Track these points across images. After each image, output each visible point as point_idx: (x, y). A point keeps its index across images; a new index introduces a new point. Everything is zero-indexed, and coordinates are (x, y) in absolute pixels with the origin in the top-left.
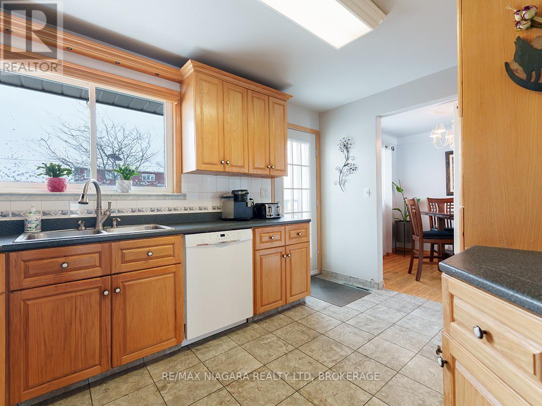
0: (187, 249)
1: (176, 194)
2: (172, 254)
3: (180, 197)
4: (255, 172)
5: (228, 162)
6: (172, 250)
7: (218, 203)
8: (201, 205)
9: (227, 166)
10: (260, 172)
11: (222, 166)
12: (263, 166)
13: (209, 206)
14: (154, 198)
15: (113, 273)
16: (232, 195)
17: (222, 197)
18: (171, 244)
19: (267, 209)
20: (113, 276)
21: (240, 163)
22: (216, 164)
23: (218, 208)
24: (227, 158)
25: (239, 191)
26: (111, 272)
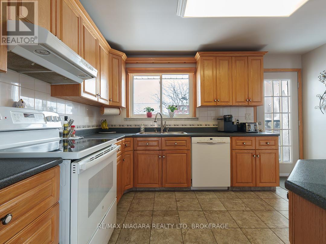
0: (192, 144)
1: (193, 118)
2: (185, 145)
3: (195, 119)
4: (237, 104)
5: (219, 100)
6: (185, 144)
7: (215, 123)
8: (206, 123)
9: (218, 103)
10: (240, 104)
11: (215, 103)
12: (243, 100)
13: (211, 124)
14: (184, 120)
15: (163, 149)
16: (223, 118)
17: (218, 119)
18: (185, 141)
19: (247, 127)
20: (163, 151)
21: (227, 100)
22: (212, 102)
23: (216, 125)
24: (218, 97)
25: (227, 115)
26: (162, 149)
